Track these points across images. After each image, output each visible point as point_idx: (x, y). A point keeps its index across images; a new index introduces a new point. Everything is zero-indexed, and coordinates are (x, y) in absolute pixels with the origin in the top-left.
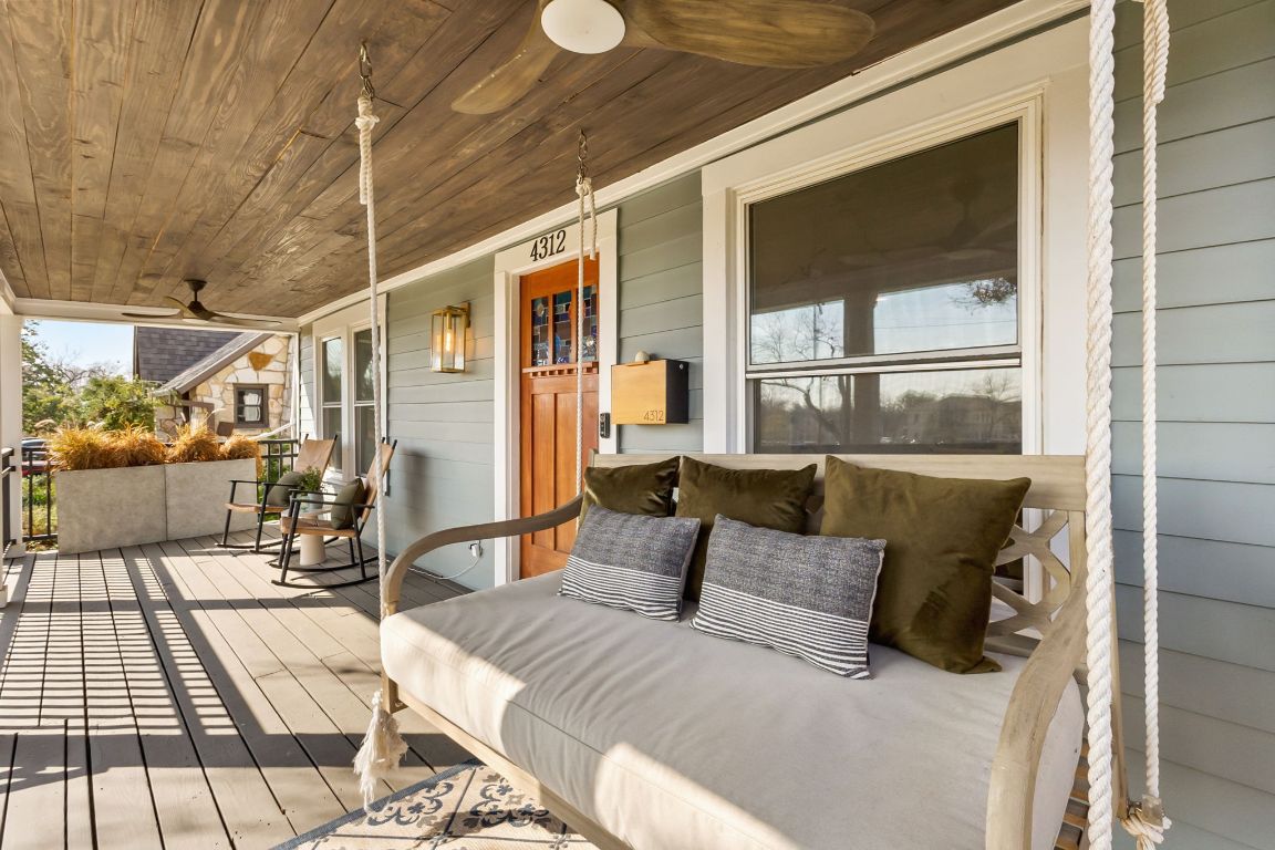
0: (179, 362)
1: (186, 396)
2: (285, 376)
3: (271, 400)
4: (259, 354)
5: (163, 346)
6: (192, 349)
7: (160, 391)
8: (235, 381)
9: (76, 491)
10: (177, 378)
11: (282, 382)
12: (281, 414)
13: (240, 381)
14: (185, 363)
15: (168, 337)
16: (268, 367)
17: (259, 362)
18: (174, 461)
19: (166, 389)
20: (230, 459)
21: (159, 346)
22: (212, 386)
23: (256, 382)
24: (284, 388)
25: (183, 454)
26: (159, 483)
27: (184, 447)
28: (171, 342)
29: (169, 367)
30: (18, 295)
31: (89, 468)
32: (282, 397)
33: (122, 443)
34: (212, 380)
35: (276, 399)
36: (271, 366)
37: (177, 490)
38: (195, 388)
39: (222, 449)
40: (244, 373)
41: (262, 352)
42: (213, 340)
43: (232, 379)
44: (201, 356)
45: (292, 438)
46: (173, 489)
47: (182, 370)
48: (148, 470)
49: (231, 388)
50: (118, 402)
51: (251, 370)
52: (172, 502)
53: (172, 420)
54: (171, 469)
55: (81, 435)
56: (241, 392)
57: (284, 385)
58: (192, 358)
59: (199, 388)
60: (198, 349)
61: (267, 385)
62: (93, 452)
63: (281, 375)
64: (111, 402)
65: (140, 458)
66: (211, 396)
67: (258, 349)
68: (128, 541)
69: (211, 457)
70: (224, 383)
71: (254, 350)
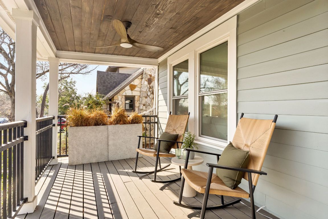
0: (108, 90)
1: (110, 100)
2: (140, 93)
3: (136, 101)
4: (133, 85)
5: (104, 84)
6: (112, 85)
7: (104, 98)
8: (125, 95)
9: (75, 136)
10: (108, 95)
11: (139, 95)
12: (139, 107)
13: (127, 95)
14: (110, 90)
15: (106, 81)
16: (135, 90)
17: (133, 88)
18: (111, 123)
19: (105, 98)
20: (132, 123)
21: (103, 84)
22: (119, 97)
23: (131, 95)
24: (140, 97)
25: (114, 120)
26: (105, 134)
27: (115, 118)
28: (106, 83)
29: (106, 91)
30: (58, 49)
31: (80, 126)
32: (139, 101)
33: (92, 115)
34: (118, 94)
35: (137, 101)
36: (137, 89)
37: (112, 137)
38: (113, 97)
39: (128, 118)
40: (128, 92)
41: (133, 84)
42: (118, 82)
43: (124, 94)
44: (115, 87)
45: (154, 115)
46: (111, 137)
47: (109, 92)
48: (101, 128)
49: (124, 97)
50: (92, 101)
51: (130, 91)
52: (110, 143)
53: (106, 109)
54: (111, 127)
55: (78, 111)
56: (127, 98)
57: (140, 96)
58: (111, 88)
59: (115, 97)
60: (114, 85)
61: (135, 96)
62: (82, 118)
63: (139, 92)
64: (90, 101)
65: (98, 122)
66: (118, 100)
67: (132, 83)
68: (94, 161)
69: (125, 123)
70: (122, 95)
71: (131, 83)
